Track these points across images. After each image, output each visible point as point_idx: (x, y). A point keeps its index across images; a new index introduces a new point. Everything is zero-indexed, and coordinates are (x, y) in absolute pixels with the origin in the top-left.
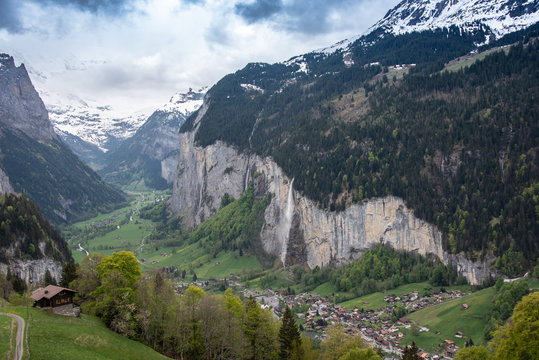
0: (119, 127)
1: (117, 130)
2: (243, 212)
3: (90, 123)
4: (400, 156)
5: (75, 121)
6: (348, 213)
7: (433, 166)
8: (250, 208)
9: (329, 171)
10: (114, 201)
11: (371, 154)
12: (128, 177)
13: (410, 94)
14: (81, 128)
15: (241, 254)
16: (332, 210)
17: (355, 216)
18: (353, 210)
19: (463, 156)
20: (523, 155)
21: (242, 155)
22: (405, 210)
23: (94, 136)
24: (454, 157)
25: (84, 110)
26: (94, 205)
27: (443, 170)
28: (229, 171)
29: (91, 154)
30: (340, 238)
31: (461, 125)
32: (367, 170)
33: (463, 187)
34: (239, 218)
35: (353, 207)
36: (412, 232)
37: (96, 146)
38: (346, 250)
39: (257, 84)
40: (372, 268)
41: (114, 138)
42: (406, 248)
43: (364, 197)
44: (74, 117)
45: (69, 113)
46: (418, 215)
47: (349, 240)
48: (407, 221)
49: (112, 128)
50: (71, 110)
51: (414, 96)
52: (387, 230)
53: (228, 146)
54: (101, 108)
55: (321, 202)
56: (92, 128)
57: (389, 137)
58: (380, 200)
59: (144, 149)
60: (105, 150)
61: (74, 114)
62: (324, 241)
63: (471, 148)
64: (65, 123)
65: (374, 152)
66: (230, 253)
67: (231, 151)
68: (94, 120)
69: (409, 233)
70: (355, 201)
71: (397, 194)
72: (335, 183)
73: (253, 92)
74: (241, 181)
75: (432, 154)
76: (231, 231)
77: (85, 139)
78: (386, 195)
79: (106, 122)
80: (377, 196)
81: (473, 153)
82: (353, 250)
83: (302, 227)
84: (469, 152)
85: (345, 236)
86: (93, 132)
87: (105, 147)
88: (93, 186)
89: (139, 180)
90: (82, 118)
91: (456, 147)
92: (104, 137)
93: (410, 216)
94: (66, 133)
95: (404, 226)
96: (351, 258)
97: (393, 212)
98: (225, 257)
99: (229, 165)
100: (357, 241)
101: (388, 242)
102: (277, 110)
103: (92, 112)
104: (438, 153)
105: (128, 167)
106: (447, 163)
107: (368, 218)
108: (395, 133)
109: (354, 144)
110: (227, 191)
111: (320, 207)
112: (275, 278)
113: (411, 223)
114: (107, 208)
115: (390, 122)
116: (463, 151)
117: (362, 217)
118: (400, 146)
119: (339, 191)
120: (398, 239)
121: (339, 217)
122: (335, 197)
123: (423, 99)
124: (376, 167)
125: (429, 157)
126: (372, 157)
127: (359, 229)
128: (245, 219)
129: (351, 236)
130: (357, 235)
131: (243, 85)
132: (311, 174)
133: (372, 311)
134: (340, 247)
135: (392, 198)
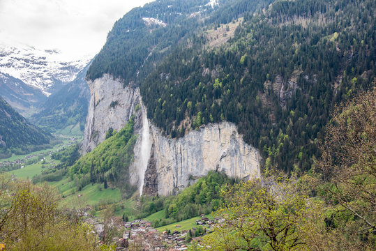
0: (66, 71)
1: (64, 74)
2: (119, 145)
3: (35, 66)
4: (243, 82)
5: (19, 63)
6: (187, 139)
7: (271, 91)
8: (127, 141)
9: (176, 98)
10: (34, 143)
11: (217, 80)
12: (64, 121)
13: (270, 20)
14: (25, 70)
15: (106, 187)
16: (173, 137)
17: (193, 143)
18: (191, 136)
19: (301, 81)
20: (355, 79)
21: (127, 88)
22: (237, 135)
23: (38, 79)
24: (293, 82)
25: (29, 52)
26: (9, 146)
27: (281, 96)
28: (114, 104)
29: (32, 98)
30: (179, 165)
31: (305, 50)
32: (210, 96)
33: (292, 112)
34: (114, 151)
35: (192, 133)
36: (244, 158)
37: (39, 91)
38: (185, 178)
39: (160, 18)
40: (198, 193)
41: (60, 82)
42: (239, 175)
43: (202, 123)
44: (19, 60)
45: (12, 55)
46: (246, 141)
47: (187, 168)
48: (238, 147)
49: (60, 71)
50: (16, 51)
51: (275, 22)
52: (222, 157)
53: (114, 79)
54: (49, 51)
55: (165, 130)
56: (37, 71)
57: (237, 64)
58: (216, 126)
59: (82, 93)
60: (48, 94)
61: (18, 56)
62: (169, 169)
63: (309, 73)
64: (8, 65)
65: (220, 78)
66: (96, 186)
67: (117, 84)
68: (40, 63)
69: (240, 160)
70: (194, 127)
71: (231, 119)
72: (179, 109)
73: (153, 26)
74: (126, 115)
75: (272, 80)
76: (102, 164)
77: (29, 82)
78: (221, 121)
79: (53, 65)
80: (213, 122)
81: (310, 78)
82: (191, 178)
83: (155, 157)
84: (307, 77)
85: (184, 164)
86: (38, 75)
87: (49, 91)
88: (12, 127)
89: (75, 124)
90: (26, 60)
91: (296, 71)
92: (49, 81)
93: (241, 141)
94: (7, 75)
95: (236, 151)
96: (189, 185)
97: (228, 138)
98: (91, 189)
99: (115, 99)
100: (195, 168)
101: (223, 170)
102: (170, 44)
103: (38, 54)
104: (278, 78)
105: (65, 110)
106: (286, 88)
107: (205, 145)
108: (242, 59)
109: (207, 71)
110: (112, 126)
111: (163, 134)
112: (123, 207)
113: (241, 148)
114: (23, 149)
115: (242, 48)
116: (301, 76)
117: (200, 143)
118: (246, 72)
119: (182, 117)
120: (232, 165)
121: (179, 144)
122: (178, 124)
123: (281, 25)
124: (218, 94)
125: (269, 83)
126: (217, 83)
127: (197, 156)
128: (118, 153)
129: (190, 163)
130: (195, 162)
131: (145, 19)
132: (162, 102)
133: (177, 233)
134: (179, 175)
135: (227, 124)
